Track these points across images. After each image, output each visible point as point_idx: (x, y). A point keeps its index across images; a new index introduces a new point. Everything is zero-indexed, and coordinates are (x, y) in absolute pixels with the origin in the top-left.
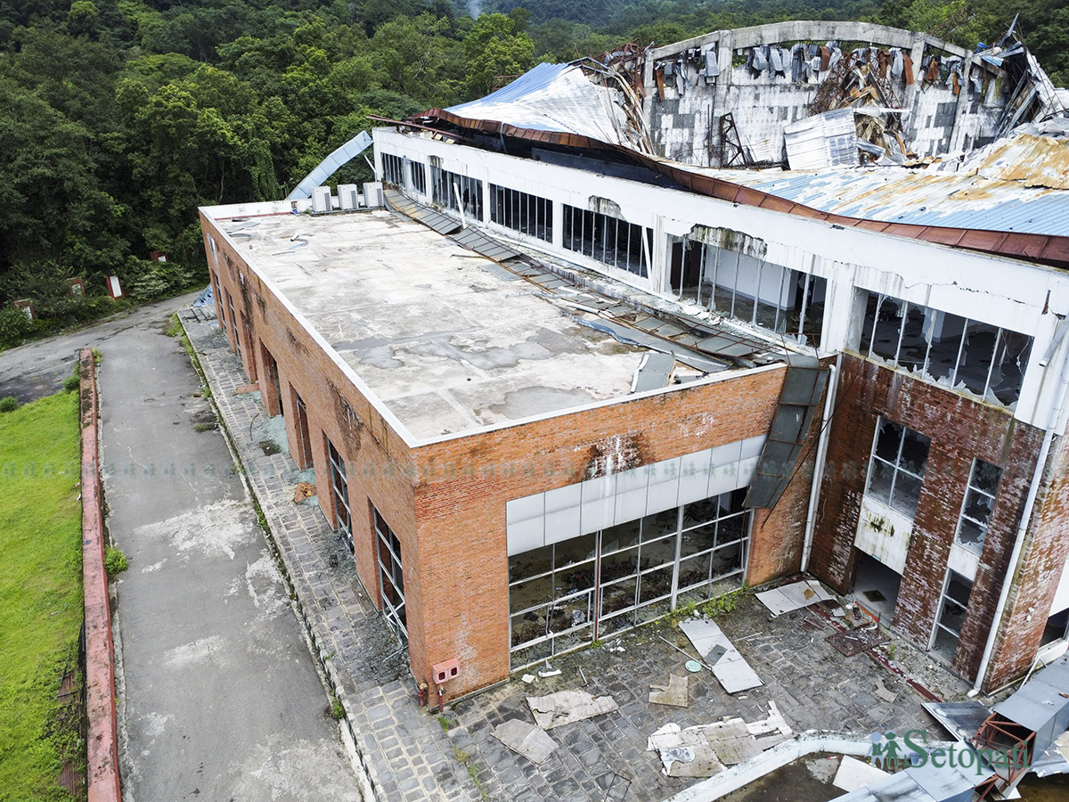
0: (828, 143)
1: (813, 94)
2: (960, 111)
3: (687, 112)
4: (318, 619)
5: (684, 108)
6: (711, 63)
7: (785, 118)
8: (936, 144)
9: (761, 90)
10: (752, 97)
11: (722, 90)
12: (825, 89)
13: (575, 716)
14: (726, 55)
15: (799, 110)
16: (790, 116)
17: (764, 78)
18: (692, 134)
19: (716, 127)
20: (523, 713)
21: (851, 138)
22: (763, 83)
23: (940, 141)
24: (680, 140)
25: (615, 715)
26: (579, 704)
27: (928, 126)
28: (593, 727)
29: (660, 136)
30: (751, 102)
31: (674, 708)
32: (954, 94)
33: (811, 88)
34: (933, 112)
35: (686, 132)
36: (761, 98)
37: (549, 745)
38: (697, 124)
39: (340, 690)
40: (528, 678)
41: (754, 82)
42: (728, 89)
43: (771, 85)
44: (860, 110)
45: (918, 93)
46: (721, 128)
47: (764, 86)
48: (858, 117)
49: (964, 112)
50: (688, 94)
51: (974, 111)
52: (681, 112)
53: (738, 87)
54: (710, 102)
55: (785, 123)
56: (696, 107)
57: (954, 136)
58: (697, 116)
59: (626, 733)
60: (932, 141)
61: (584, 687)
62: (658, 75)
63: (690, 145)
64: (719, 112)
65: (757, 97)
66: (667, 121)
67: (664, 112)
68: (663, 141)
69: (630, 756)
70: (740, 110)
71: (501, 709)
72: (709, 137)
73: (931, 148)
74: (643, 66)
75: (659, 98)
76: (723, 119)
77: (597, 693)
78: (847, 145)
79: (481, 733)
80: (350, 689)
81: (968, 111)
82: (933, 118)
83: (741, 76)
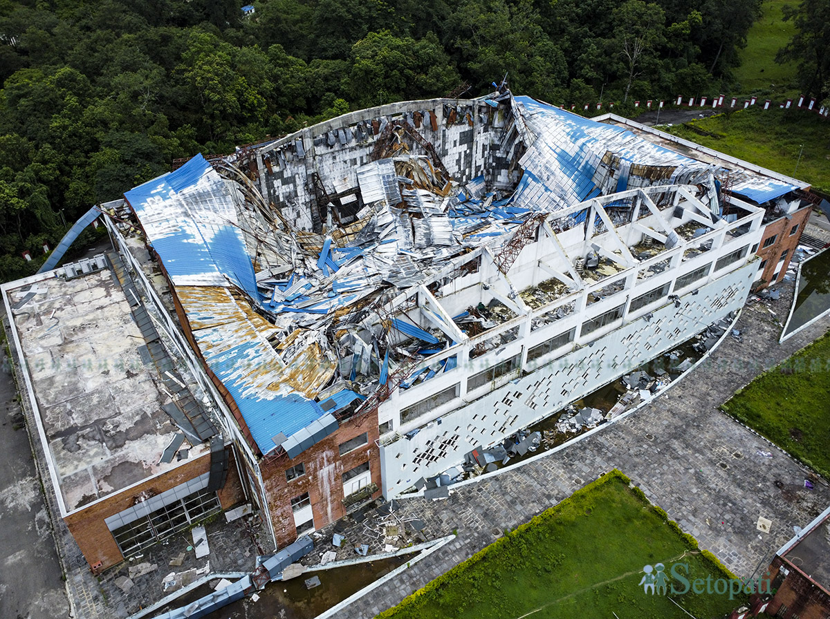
0: (381, 178)
1: (372, 148)
2: (476, 133)
3: (290, 175)
4: (61, 540)
5: (287, 174)
6: (299, 149)
7: (356, 164)
8: (463, 154)
9: (336, 154)
10: (331, 158)
11: (310, 160)
12: (379, 144)
13: (143, 573)
14: (308, 143)
15: (364, 158)
16: (359, 162)
17: (336, 147)
18: (295, 186)
19: (310, 179)
20: (125, 573)
21: (394, 175)
22: (337, 149)
23: (465, 152)
24: (288, 190)
25: (156, 571)
26: (145, 567)
27: (455, 146)
28: (148, 576)
29: (275, 192)
30: (331, 161)
31: (176, 566)
32: (470, 125)
33: (370, 145)
34: (457, 138)
35: (291, 186)
36: (337, 158)
37: (131, 584)
38: (297, 180)
39: (65, 571)
40: (131, 559)
41: (330, 150)
42: (314, 158)
43: (342, 150)
44: (397, 159)
45: (444, 131)
46: (313, 180)
47: (338, 151)
48: (396, 163)
49: (479, 133)
50: (288, 167)
51: (486, 130)
52: (285, 176)
53: (321, 155)
54: (304, 167)
55: (356, 167)
56: (295, 172)
57: (474, 147)
58: (297, 176)
59: (157, 578)
60: (460, 153)
61: (149, 561)
62: (266, 162)
63: (296, 192)
64: (311, 171)
65: (334, 158)
66: (277, 183)
67: (275, 179)
68: (277, 193)
69: (155, 586)
70: (325, 167)
71: (119, 572)
72: (306, 184)
73: (460, 157)
74: (255, 160)
75: (270, 174)
76: (313, 175)
77: (153, 563)
78: (391, 179)
79: (111, 582)
80: (69, 570)
81: (482, 131)
82: (458, 140)
83: (320, 150)
